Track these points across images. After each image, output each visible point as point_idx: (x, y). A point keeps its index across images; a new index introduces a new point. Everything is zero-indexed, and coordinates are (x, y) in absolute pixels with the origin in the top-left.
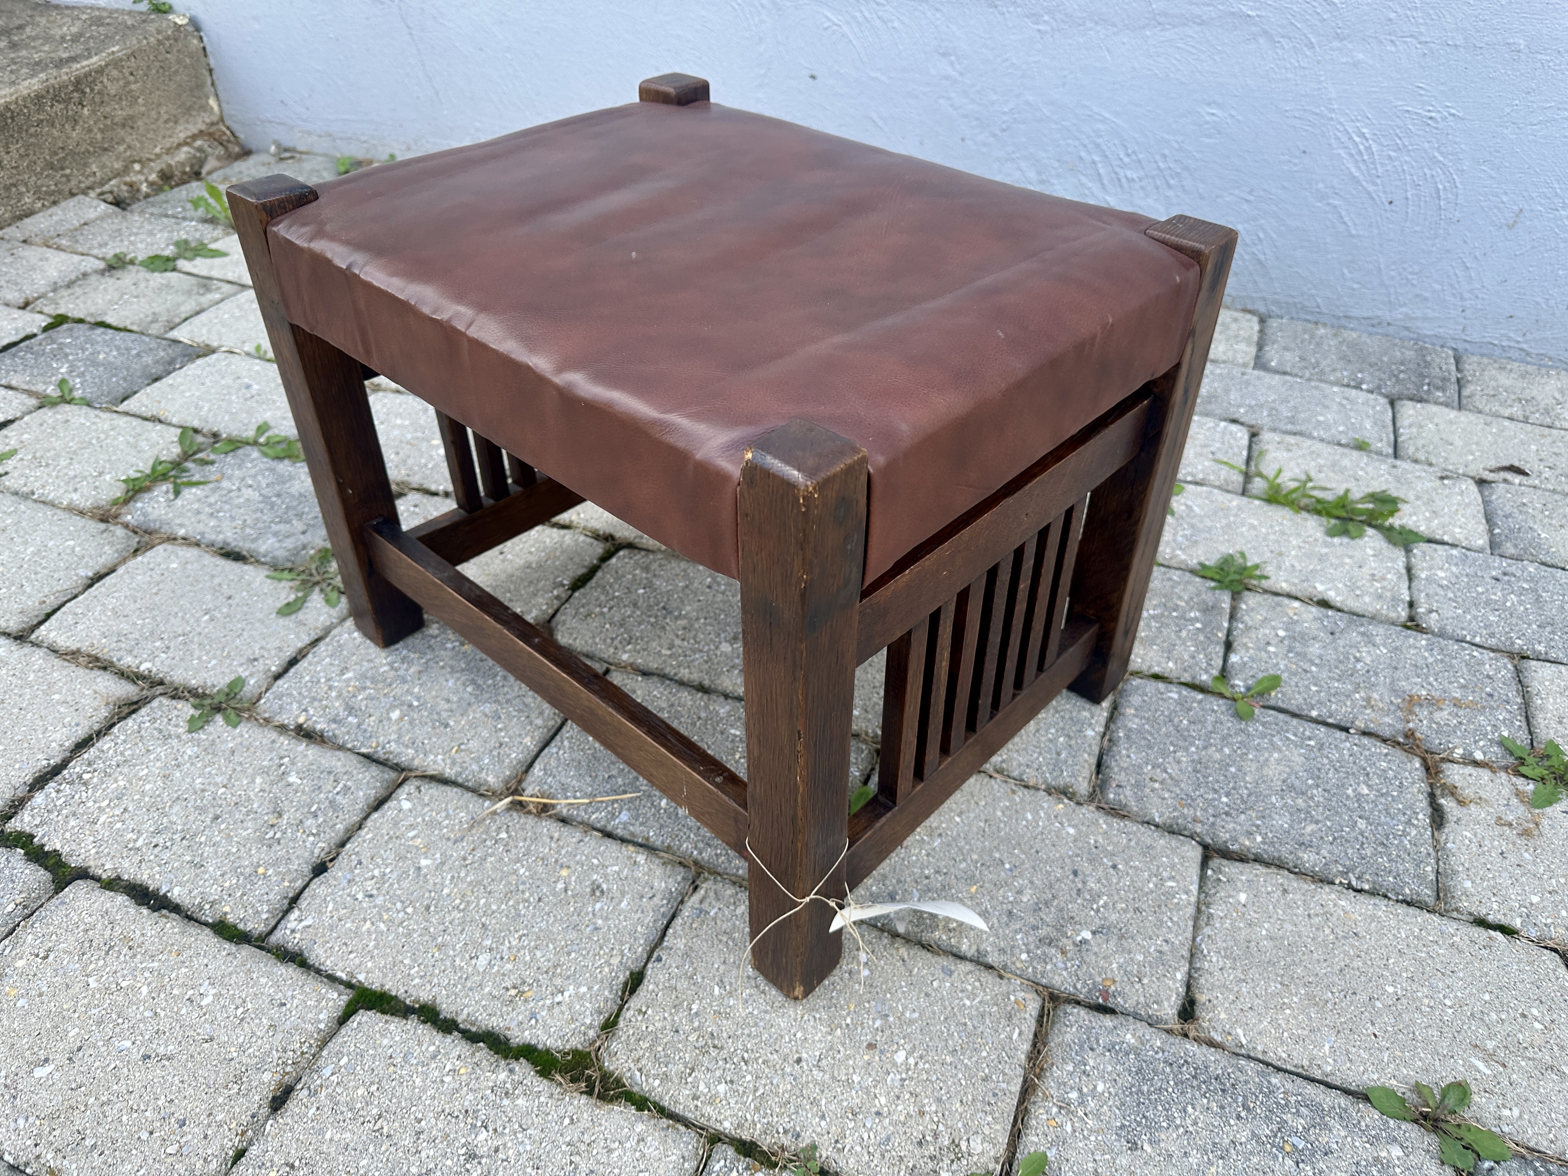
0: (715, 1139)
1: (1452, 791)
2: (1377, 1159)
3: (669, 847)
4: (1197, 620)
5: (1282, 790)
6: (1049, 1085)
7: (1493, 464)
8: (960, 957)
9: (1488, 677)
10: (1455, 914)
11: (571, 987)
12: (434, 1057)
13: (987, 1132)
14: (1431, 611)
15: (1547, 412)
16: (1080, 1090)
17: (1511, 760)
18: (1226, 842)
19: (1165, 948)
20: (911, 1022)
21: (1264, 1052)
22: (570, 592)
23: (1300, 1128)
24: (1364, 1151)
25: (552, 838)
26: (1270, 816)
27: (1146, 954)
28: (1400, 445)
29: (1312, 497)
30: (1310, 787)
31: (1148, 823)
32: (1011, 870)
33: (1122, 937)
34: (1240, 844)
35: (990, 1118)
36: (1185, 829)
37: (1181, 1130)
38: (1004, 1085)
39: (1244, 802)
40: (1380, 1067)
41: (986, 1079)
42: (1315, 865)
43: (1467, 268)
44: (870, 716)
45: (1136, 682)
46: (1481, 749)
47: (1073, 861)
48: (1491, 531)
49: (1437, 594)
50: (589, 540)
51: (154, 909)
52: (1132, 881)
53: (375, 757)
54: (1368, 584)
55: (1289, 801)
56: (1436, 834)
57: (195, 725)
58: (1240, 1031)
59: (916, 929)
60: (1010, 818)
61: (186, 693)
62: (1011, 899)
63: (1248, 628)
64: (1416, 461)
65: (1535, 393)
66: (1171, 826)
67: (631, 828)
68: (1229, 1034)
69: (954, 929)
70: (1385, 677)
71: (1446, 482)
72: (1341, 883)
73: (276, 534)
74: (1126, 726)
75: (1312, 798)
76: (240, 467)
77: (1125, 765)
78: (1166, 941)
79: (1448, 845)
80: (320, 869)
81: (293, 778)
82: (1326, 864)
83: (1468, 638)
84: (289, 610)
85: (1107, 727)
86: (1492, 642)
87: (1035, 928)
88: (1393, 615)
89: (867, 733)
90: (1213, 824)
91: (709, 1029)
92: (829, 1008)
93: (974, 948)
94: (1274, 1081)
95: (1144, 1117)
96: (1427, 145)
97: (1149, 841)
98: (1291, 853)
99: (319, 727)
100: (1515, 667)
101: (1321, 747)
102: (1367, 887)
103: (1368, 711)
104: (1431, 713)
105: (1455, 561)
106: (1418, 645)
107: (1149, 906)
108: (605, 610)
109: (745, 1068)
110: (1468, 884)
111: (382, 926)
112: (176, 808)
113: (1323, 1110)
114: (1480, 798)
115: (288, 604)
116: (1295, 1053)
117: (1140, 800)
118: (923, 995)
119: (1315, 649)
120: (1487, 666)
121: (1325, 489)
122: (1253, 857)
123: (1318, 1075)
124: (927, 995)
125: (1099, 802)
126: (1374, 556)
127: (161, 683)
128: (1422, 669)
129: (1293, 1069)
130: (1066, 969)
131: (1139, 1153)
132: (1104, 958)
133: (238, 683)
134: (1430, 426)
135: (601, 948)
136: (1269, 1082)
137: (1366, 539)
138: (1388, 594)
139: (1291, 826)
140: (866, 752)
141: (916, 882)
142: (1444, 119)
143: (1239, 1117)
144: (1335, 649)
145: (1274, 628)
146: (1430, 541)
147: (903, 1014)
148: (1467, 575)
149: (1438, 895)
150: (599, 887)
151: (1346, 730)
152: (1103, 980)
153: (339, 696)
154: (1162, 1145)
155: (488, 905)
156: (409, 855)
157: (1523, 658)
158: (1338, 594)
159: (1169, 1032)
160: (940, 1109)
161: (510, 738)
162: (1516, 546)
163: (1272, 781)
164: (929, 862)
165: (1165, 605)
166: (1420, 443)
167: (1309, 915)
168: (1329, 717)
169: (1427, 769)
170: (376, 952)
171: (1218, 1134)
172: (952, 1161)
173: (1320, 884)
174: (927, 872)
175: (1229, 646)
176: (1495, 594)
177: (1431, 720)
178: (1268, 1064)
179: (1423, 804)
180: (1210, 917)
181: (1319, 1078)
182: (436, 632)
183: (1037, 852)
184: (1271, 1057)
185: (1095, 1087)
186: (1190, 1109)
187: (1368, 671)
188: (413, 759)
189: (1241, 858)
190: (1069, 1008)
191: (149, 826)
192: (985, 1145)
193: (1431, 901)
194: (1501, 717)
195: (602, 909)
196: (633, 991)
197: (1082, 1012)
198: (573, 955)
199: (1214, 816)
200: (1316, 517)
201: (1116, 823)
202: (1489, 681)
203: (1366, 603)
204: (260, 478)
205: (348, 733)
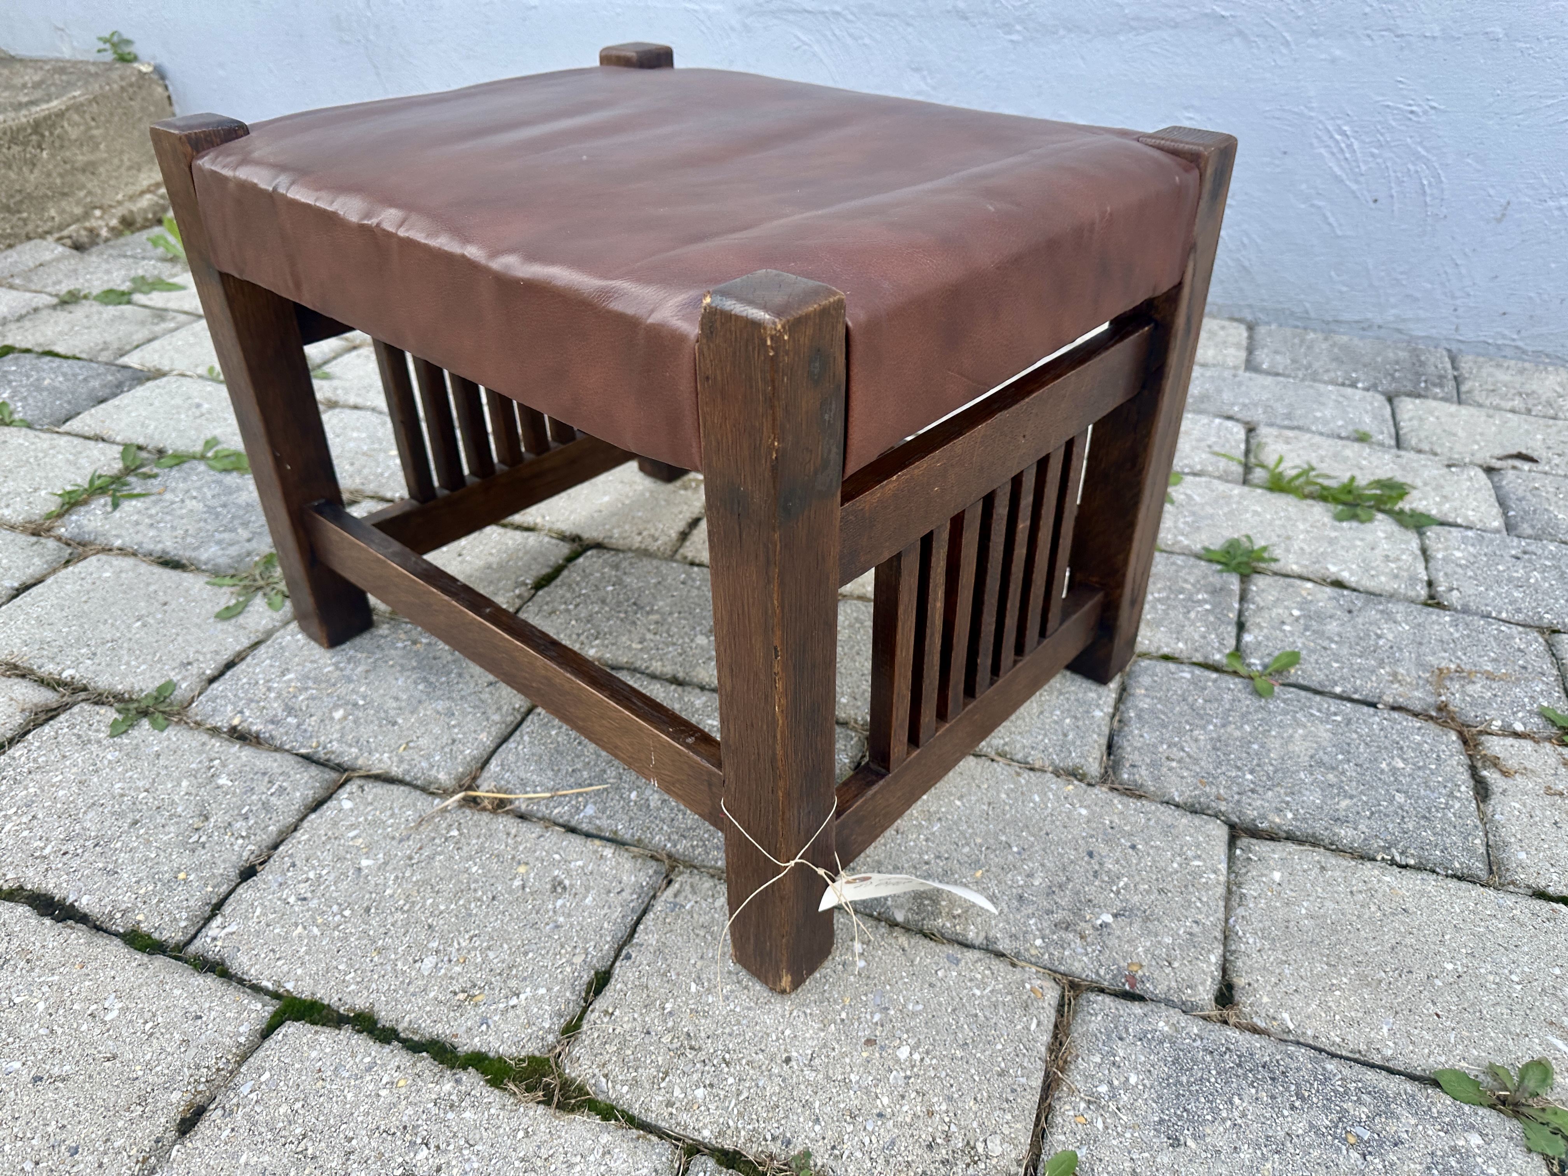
0: (693, 1150)
1: (1495, 763)
2: (1454, 1149)
3: (640, 840)
4: (1205, 601)
5: (1311, 766)
6: (1075, 1078)
7: (1500, 452)
8: (966, 945)
9: (1519, 650)
10: (1511, 888)
11: (528, 989)
12: (369, 1069)
13: (1007, 1132)
14: (1451, 589)
15: (1549, 404)
16: (1110, 1083)
17: (1555, 730)
18: (1254, 820)
19: (1196, 929)
20: (914, 1014)
21: (1316, 1037)
22: (533, 592)
23: (1363, 1116)
24: (1440, 1141)
25: (508, 834)
26: (1300, 792)
27: (1175, 936)
28: (1402, 438)
29: (1317, 484)
30: (1341, 761)
31: (1167, 803)
32: (1019, 853)
33: (1146, 919)
34: (1270, 822)
35: (1008, 1117)
36: (1208, 808)
37: (1229, 1123)
38: (1023, 1080)
39: (1269, 778)
40: (1447, 1048)
41: (1002, 1074)
42: (1354, 841)
43: (1457, 265)
44: (859, 703)
45: (1144, 663)
46: (1521, 720)
47: (1087, 842)
48: (1505, 514)
49: (1455, 573)
50: (554, 541)
51: (59, 920)
52: (1154, 861)
53: (315, 758)
54: (1382, 565)
55: (1319, 776)
56: (1481, 806)
57: (117, 730)
58: (1286, 1016)
59: (916, 917)
60: (1016, 800)
61: (111, 699)
62: (1021, 883)
63: (1260, 609)
64: (1420, 451)
65: (1534, 387)
66: (1193, 805)
67: (598, 822)
68: (1274, 1019)
69: (959, 916)
70: (1410, 653)
71: (1453, 469)
72: (1383, 859)
73: (219, 542)
74: (1137, 706)
75: (1343, 773)
76: (185, 480)
77: (1139, 745)
78: (1196, 922)
79: (1497, 817)
80: (248, 873)
81: (223, 781)
82: (1365, 839)
83: (1494, 614)
84: (228, 614)
85: (1116, 708)
86: (1520, 617)
87: (1049, 912)
88: (1412, 594)
89: (856, 721)
90: (1239, 801)
91: (685, 1030)
92: (821, 1002)
93: (982, 935)
94: (1329, 1067)
95: (1185, 1110)
96: (1409, 140)
97: (1170, 821)
98: (1326, 829)
99: (254, 728)
100: (1546, 641)
101: (1349, 722)
102: (1412, 862)
103: (1396, 686)
104: (1463, 686)
105: (1471, 541)
106: (1441, 621)
107: (1175, 886)
108: (571, 607)
109: (726, 1070)
110: (1522, 856)
111: (316, 931)
112: (90, 815)
113: (1388, 1097)
114: (1525, 769)
115: (228, 608)
116: (1349, 1037)
117: (1157, 779)
118: (926, 986)
119: (1332, 627)
120: (1517, 640)
121: (1328, 477)
122: (1284, 835)
123: (1377, 1059)
124: (931, 985)
125: (1113, 783)
126: (1386, 538)
127: (85, 689)
128: (1448, 644)
129: (1349, 1055)
130: (1087, 954)
131: (1182, 1149)
132: (1128, 942)
133: (169, 687)
134: (1432, 419)
135: (562, 947)
136: (1324, 1069)
137: (1376, 523)
138: (1405, 574)
139: (1323, 802)
140: (856, 739)
141: (915, 868)
142: (1425, 113)
143: (1293, 1107)
144: (1354, 627)
145: (1287, 608)
146: (1442, 524)
147: (904, 1006)
148: (1485, 555)
149: (1491, 869)
150: (560, 883)
151: (1374, 705)
152: (1129, 965)
153: (279, 695)
154: (1208, 1140)
155: (435, 905)
156: (348, 856)
157: (1555, 632)
158: (1352, 575)
159: (1205, 1018)
160: (951, 1108)
161: (464, 734)
162: (1533, 527)
163: (1299, 757)
164: (928, 847)
165: (1170, 588)
166: (1422, 434)
167: (1351, 892)
168: (1355, 693)
169: (1465, 742)
170: (307, 957)
171: (1271, 1126)
172: (968, 1165)
173: (1360, 861)
174: (926, 857)
175: (1241, 627)
176: (1517, 571)
177: (1464, 693)
178: (1320, 1050)
179: (1464, 776)
180: (1242, 896)
181: (1380, 1063)
182: (386, 632)
183: (1047, 834)
184: (1322, 1042)
185: (1127, 1079)
186: (1236, 1100)
187: (1391, 647)
188: (357, 758)
189: (1271, 836)
190: (1092, 996)
191: (59, 833)
192: (1005, 1145)
193: (1484, 875)
194: (1538, 689)
195: (564, 905)
196: (598, 992)
197: (1108, 1000)
198: (531, 955)
199: (1239, 793)
200: (1321, 504)
201: (1132, 803)
202: (1521, 654)
203: (1382, 582)
204: (205, 490)
205: (287, 733)
